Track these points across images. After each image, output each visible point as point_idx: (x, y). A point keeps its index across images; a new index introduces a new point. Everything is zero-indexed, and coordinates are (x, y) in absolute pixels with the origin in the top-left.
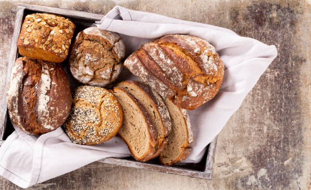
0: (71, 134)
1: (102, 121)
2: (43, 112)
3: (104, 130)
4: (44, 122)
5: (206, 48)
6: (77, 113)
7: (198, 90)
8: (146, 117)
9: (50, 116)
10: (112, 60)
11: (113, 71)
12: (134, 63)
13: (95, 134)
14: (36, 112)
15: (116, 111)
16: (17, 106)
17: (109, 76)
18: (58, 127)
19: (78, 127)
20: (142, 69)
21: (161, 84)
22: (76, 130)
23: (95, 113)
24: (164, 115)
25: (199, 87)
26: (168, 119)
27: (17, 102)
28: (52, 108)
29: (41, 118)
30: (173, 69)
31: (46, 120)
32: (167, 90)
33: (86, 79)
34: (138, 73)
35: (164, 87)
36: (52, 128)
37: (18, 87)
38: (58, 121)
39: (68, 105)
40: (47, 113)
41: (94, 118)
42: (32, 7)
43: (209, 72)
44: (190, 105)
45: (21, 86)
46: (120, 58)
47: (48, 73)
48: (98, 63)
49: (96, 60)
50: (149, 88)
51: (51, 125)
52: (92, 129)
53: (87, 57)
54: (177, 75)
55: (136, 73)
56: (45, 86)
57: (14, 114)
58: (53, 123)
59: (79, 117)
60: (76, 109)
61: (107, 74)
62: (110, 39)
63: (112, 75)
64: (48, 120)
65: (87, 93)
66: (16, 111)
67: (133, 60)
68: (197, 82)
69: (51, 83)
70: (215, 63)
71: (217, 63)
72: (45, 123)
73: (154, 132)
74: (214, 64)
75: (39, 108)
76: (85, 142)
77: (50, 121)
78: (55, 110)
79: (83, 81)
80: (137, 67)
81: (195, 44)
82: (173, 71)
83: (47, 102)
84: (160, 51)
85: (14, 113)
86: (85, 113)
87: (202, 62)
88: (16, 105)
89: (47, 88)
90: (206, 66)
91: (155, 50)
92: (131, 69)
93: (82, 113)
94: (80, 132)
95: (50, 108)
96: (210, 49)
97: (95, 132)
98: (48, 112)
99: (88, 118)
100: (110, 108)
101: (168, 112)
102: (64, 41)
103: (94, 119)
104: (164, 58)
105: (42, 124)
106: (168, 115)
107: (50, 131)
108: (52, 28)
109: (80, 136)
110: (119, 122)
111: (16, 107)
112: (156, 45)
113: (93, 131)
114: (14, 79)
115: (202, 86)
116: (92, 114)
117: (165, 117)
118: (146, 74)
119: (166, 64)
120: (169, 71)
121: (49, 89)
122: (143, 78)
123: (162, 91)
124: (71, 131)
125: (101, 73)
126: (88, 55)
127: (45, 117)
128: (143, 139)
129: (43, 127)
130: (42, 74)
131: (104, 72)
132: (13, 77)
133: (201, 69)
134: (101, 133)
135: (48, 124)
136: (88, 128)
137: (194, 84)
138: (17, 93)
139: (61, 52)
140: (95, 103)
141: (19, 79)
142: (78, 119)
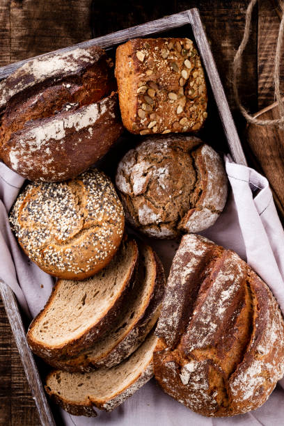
0: (20, 206)
1: (67, 243)
2: (34, 139)
3: (55, 256)
4: (18, 149)
5: (274, 362)
6: (58, 195)
7: (195, 382)
8: (109, 317)
9: (33, 154)
10: (176, 216)
11: (159, 225)
12: (194, 252)
13: (40, 244)
14: (27, 128)
15: (97, 257)
16: (22, 89)
17: (146, 223)
18: (22, 175)
19: (35, 211)
20: (188, 270)
21: (175, 314)
22: (29, 210)
23: (75, 225)
24: (129, 343)
25: (201, 381)
26: (126, 354)
27: (26, 86)
28: (48, 151)
29: (22, 141)
30: (211, 323)
31: (22, 152)
32: (171, 329)
33: (123, 185)
34: (178, 266)
35: (174, 322)
36: (15, 167)
37: (53, 74)
38: (31, 171)
39: (67, 174)
40: (35, 146)
41: (66, 228)
42: (200, 35)
43: (235, 388)
44: (165, 380)
45: (57, 78)
46: (185, 227)
47: (103, 112)
48: (160, 194)
49: (164, 187)
50: (161, 298)
51: (19, 163)
52: (46, 235)
53: (161, 170)
54: (205, 335)
55: (176, 263)
56: (78, 120)
57: (4, 91)
58: (25, 165)
59: (52, 203)
60: (64, 190)
61: (148, 217)
62: (210, 196)
63: (150, 225)
64: (25, 154)
65: (100, 193)
66: (12, 93)
67: (197, 248)
68: (208, 376)
69: (89, 126)
70: (256, 390)
71: (257, 393)
72: (17, 152)
73: (88, 341)
74: (253, 388)
75: (37, 129)
76: (20, 235)
77: (25, 157)
78: (47, 158)
79: (118, 180)
80: (189, 261)
81: (273, 341)
82: (208, 326)
83: (53, 137)
84: (233, 287)
85: (7, 90)
86: (66, 209)
87: (247, 367)
88: (21, 87)
89: (77, 124)
90: (243, 378)
91: (232, 277)
92: (181, 251)
93: (62, 204)
94: (30, 217)
95: (46, 147)
96: (276, 371)
97: (44, 241)
98: (39, 148)
99: (60, 217)
100: (96, 243)
101: (136, 348)
102: (164, 121)
103: (64, 228)
104: (224, 299)
105: (12, 148)
106: (131, 351)
107: (9, 165)
108: (181, 92)
109: (25, 222)
110: (84, 272)
111: (18, 88)
112: (242, 275)
113: (43, 238)
114: (62, 61)
115: (205, 385)
116: (68, 221)
117: (126, 347)
118: (183, 282)
119: (214, 309)
120: (205, 318)
121: (77, 130)
122: (173, 279)
123: (166, 322)
124: (24, 203)
125: (145, 206)
126: (167, 172)
127: (28, 147)
128: (67, 329)
129: (9, 151)
130: (96, 105)
131: (149, 211)
132: (66, 58)
133: (234, 371)
134: (47, 253)
135: (19, 157)
136: (43, 228)
137: (202, 371)
138: (43, 78)
139: (142, 121)
140: (91, 215)
141: (66, 70)
142: (49, 203)
